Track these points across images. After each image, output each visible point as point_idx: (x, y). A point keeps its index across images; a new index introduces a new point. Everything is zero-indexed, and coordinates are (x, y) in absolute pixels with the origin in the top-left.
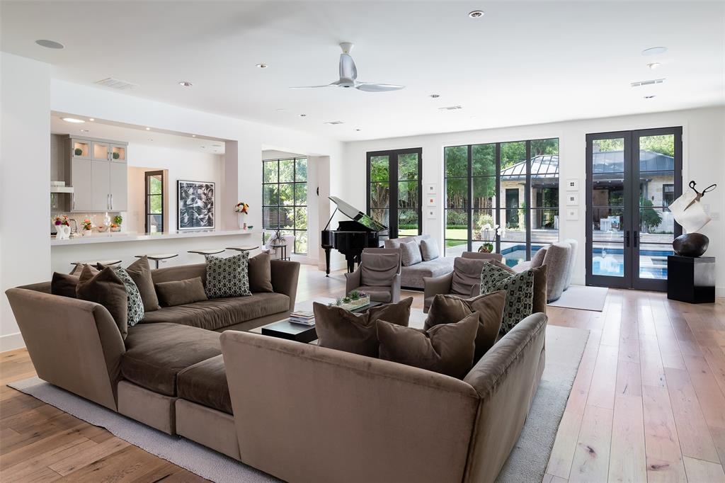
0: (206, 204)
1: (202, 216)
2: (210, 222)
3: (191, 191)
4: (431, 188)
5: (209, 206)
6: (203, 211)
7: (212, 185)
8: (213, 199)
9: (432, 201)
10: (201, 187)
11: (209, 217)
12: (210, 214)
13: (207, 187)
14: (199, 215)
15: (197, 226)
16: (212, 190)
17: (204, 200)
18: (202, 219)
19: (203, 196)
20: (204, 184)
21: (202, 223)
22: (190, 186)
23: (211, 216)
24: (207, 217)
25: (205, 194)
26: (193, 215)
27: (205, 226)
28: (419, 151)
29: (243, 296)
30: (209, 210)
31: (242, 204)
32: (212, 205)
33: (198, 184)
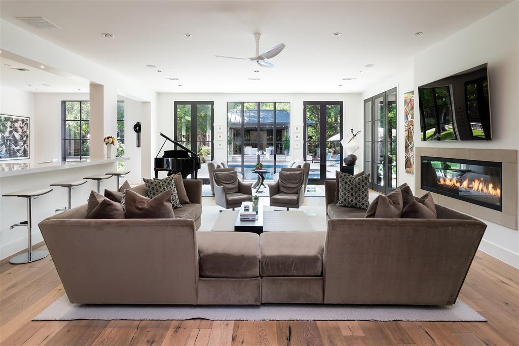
0: (22, 137)
1: (18, 148)
2: (25, 153)
3: (9, 124)
4: (220, 128)
5: (25, 139)
6: (20, 143)
7: (27, 120)
8: (28, 133)
9: (220, 137)
10: (17, 121)
11: (25, 148)
12: (25, 145)
13: (23, 121)
14: (16, 146)
15: (14, 157)
16: (27, 124)
17: (20, 133)
18: (18, 151)
19: (19, 129)
20: (20, 118)
21: (18, 154)
22: (7, 120)
23: (26, 148)
24: (23, 148)
25: (21, 127)
26: (10, 146)
27: (21, 156)
28: (212, 103)
29: (178, 208)
30: (25, 142)
31: (111, 137)
32: (27, 137)
33: (14, 118)
